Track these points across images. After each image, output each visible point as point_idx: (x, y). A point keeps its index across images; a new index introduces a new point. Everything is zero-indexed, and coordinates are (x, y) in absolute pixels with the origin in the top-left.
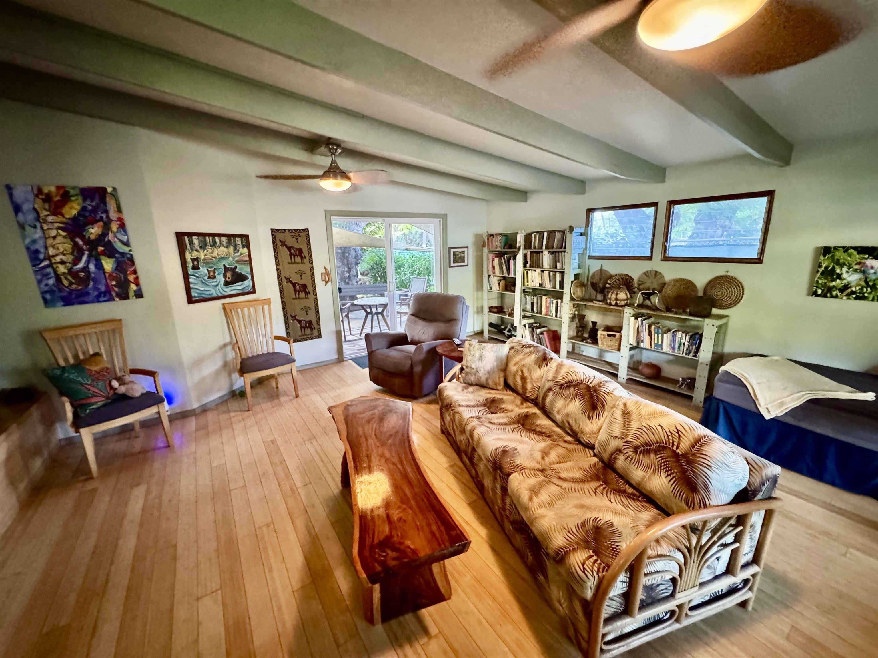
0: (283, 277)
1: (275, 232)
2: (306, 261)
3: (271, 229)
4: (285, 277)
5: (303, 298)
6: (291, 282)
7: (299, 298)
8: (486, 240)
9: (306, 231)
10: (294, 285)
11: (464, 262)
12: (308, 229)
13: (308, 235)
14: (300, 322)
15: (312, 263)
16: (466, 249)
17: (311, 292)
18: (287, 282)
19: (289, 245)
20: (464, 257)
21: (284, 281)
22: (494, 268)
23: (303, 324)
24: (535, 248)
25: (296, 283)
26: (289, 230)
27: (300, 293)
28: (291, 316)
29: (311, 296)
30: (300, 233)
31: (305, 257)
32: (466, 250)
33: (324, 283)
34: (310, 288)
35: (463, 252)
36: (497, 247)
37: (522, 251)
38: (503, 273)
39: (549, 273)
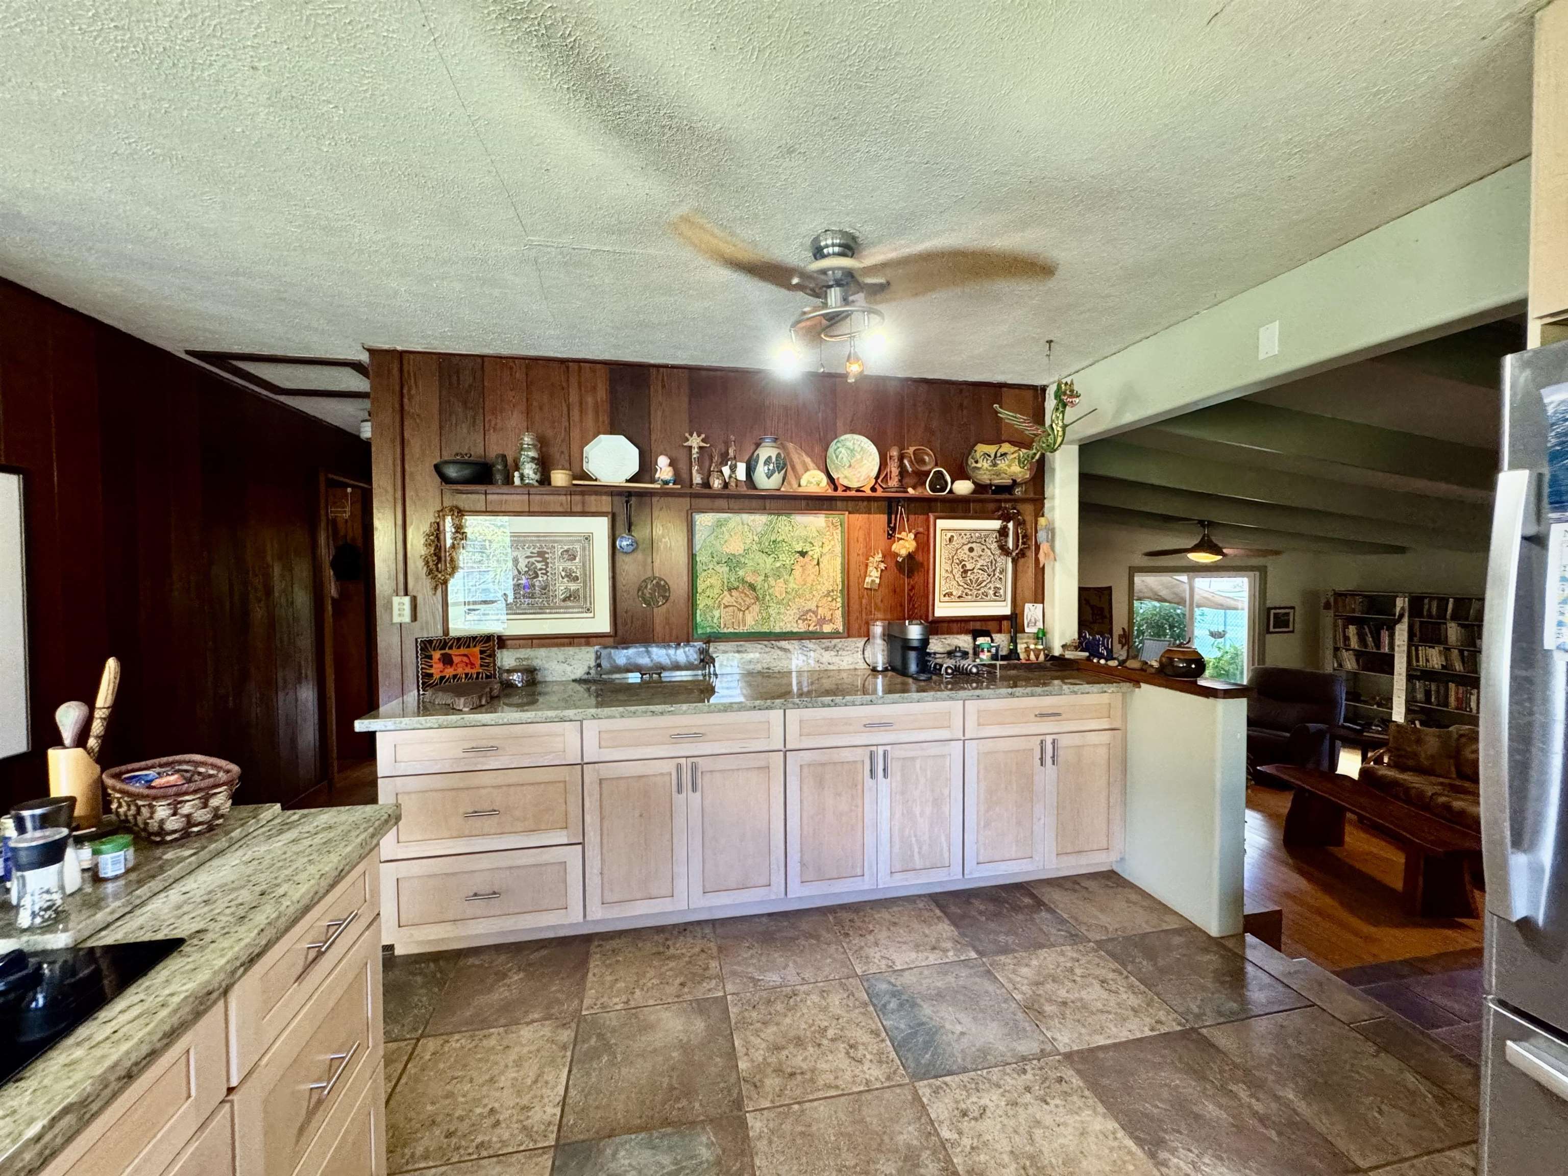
2: (1107, 620)
8: (1332, 600)
9: (1110, 589)
11: (1288, 626)
12: (1111, 587)
13: (1111, 593)
15: (1112, 622)
19: (1093, 603)
20: (1289, 621)
22: (1346, 638)
24: (1430, 616)
26: (1096, 589)
30: (1103, 592)
31: (1106, 616)
32: (1291, 611)
35: (1288, 614)
36: (1354, 611)
37: (1406, 620)
38: (1366, 646)
39: (1461, 652)
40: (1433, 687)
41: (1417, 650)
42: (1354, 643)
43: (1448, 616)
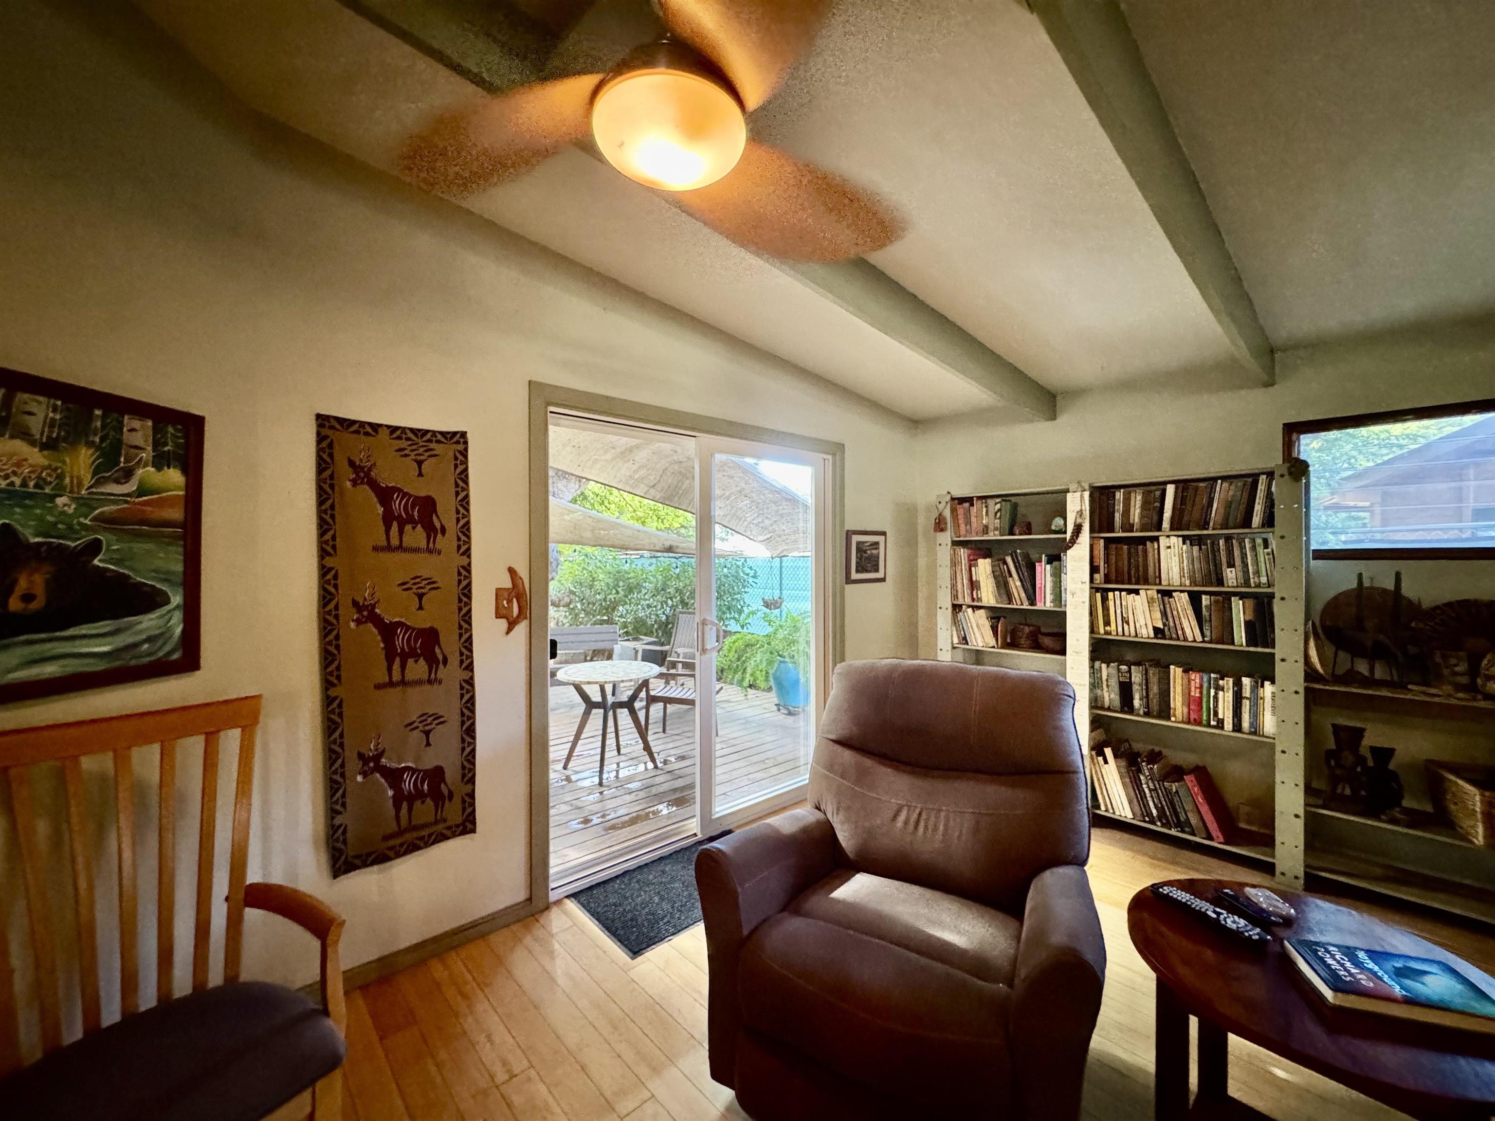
0: (344, 598)
1: (332, 427)
2: (446, 543)
3: (319, 416)
4: (355, 603)
5: (419, 682)
6: (377, 621)
7: (403, 683)
8: (947, 513)
9: (459, 439)
10: (388, 631)
11: (877, 570)
12: (463, 434)
13: (464, 453)
14: (394, 777)
15: (467, 553)
16: (883, 537)
17: (454, 660)
18: (358, 622)
19: (386, 480)
20: (877, 557)
21: (348, 614)
22: (974, 585)
23: (408, 784)
24: (1128, 525)
25: (400, 624)
26: (393, 429)
27: (411, 661)
28: (361, 756)
29: (451, 673)
30: (433, 445)
31: (443, 531)
32: (880, 539)
33: (503, 624)
34: (449, 644)
35: (876, 545)
36: (986, 530)
37: (1085, 537)
38: (1010, 599)
39: (1195, 599)
40: (1137, 677)
41: (1105, 600)
42: (988, 595)
43: (1166, 524)
